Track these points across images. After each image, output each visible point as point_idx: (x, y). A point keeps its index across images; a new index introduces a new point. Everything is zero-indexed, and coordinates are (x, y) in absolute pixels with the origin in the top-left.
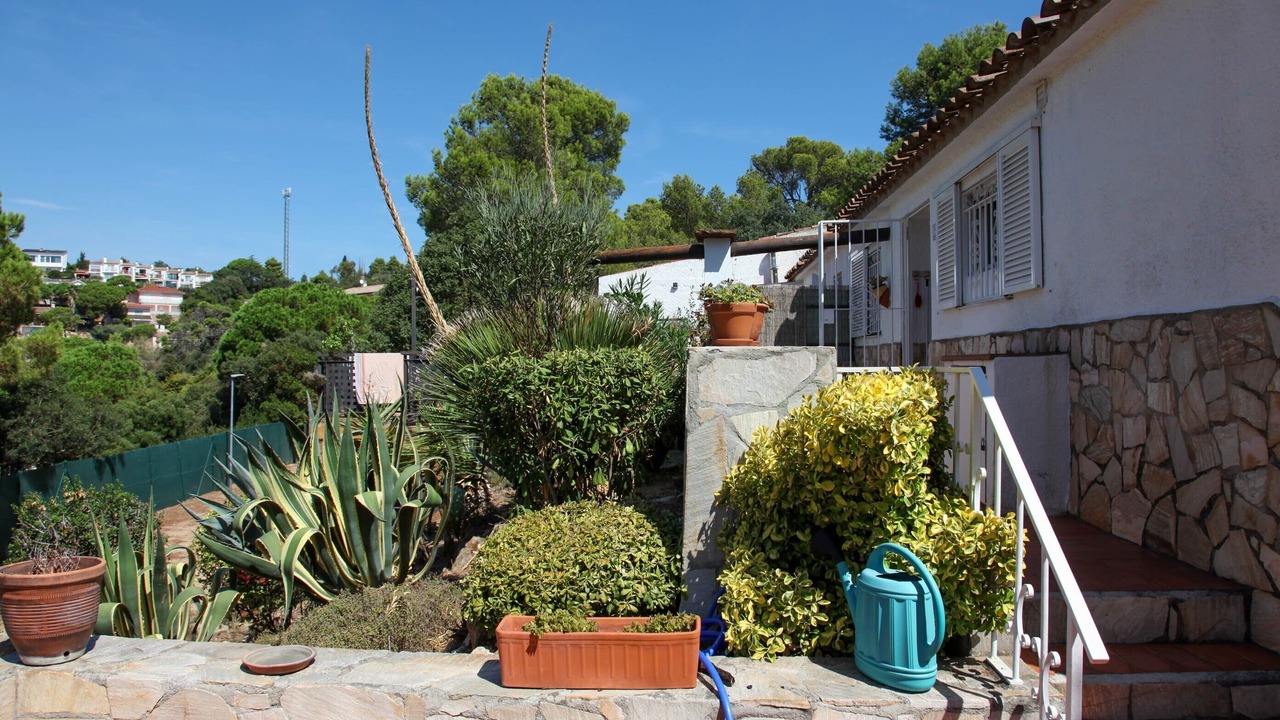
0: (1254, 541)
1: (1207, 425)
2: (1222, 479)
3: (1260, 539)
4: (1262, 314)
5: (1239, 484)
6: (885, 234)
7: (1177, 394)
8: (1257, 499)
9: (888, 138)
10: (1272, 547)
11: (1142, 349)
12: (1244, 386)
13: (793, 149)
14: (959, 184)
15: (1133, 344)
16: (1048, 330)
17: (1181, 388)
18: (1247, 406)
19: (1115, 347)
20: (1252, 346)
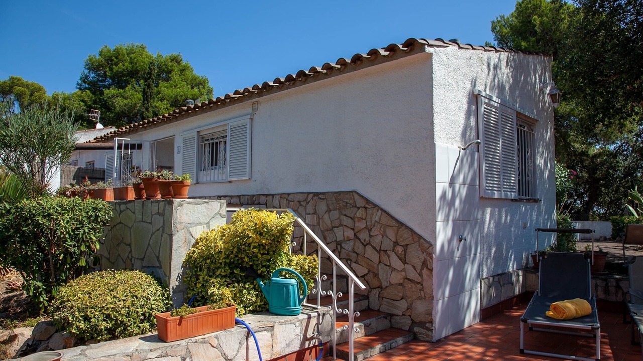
0: (349, 262)
1: (331, 228)
2: (337, 244)
3: (351, 261)
4: (353, 194)
5: (343, 245)
6: (140, 147)
7: (319, 218)
8: (350, 249)
9: (80, 89)
10: (355, 262)
11: (304, 204)
12: (346, 216)
13: (13, 83)
14: (198, 132)
15: (299, 202)
16: (254, 196)
17: (321, 217)
18: (346, 221)
19: (290, 203)
20: (349, 203)
